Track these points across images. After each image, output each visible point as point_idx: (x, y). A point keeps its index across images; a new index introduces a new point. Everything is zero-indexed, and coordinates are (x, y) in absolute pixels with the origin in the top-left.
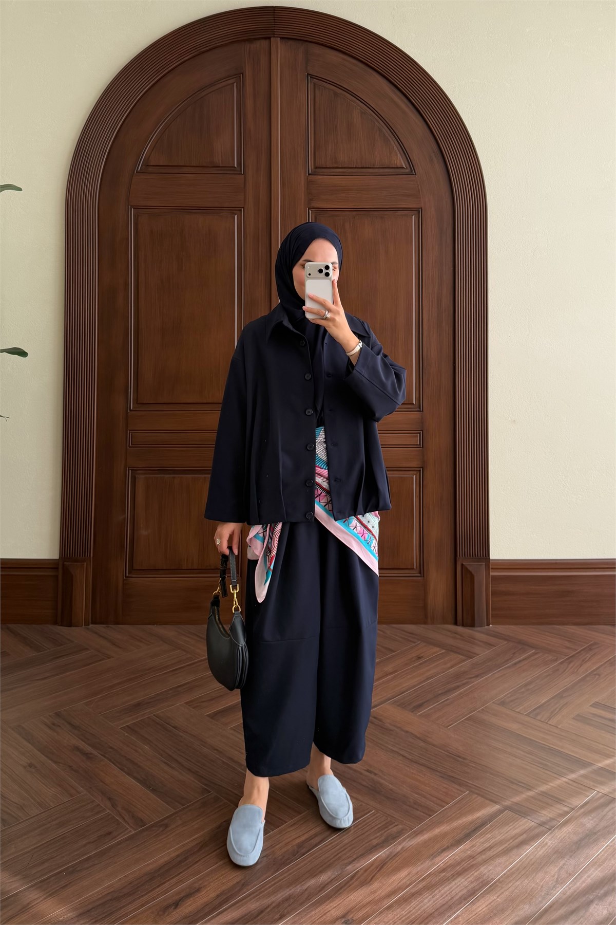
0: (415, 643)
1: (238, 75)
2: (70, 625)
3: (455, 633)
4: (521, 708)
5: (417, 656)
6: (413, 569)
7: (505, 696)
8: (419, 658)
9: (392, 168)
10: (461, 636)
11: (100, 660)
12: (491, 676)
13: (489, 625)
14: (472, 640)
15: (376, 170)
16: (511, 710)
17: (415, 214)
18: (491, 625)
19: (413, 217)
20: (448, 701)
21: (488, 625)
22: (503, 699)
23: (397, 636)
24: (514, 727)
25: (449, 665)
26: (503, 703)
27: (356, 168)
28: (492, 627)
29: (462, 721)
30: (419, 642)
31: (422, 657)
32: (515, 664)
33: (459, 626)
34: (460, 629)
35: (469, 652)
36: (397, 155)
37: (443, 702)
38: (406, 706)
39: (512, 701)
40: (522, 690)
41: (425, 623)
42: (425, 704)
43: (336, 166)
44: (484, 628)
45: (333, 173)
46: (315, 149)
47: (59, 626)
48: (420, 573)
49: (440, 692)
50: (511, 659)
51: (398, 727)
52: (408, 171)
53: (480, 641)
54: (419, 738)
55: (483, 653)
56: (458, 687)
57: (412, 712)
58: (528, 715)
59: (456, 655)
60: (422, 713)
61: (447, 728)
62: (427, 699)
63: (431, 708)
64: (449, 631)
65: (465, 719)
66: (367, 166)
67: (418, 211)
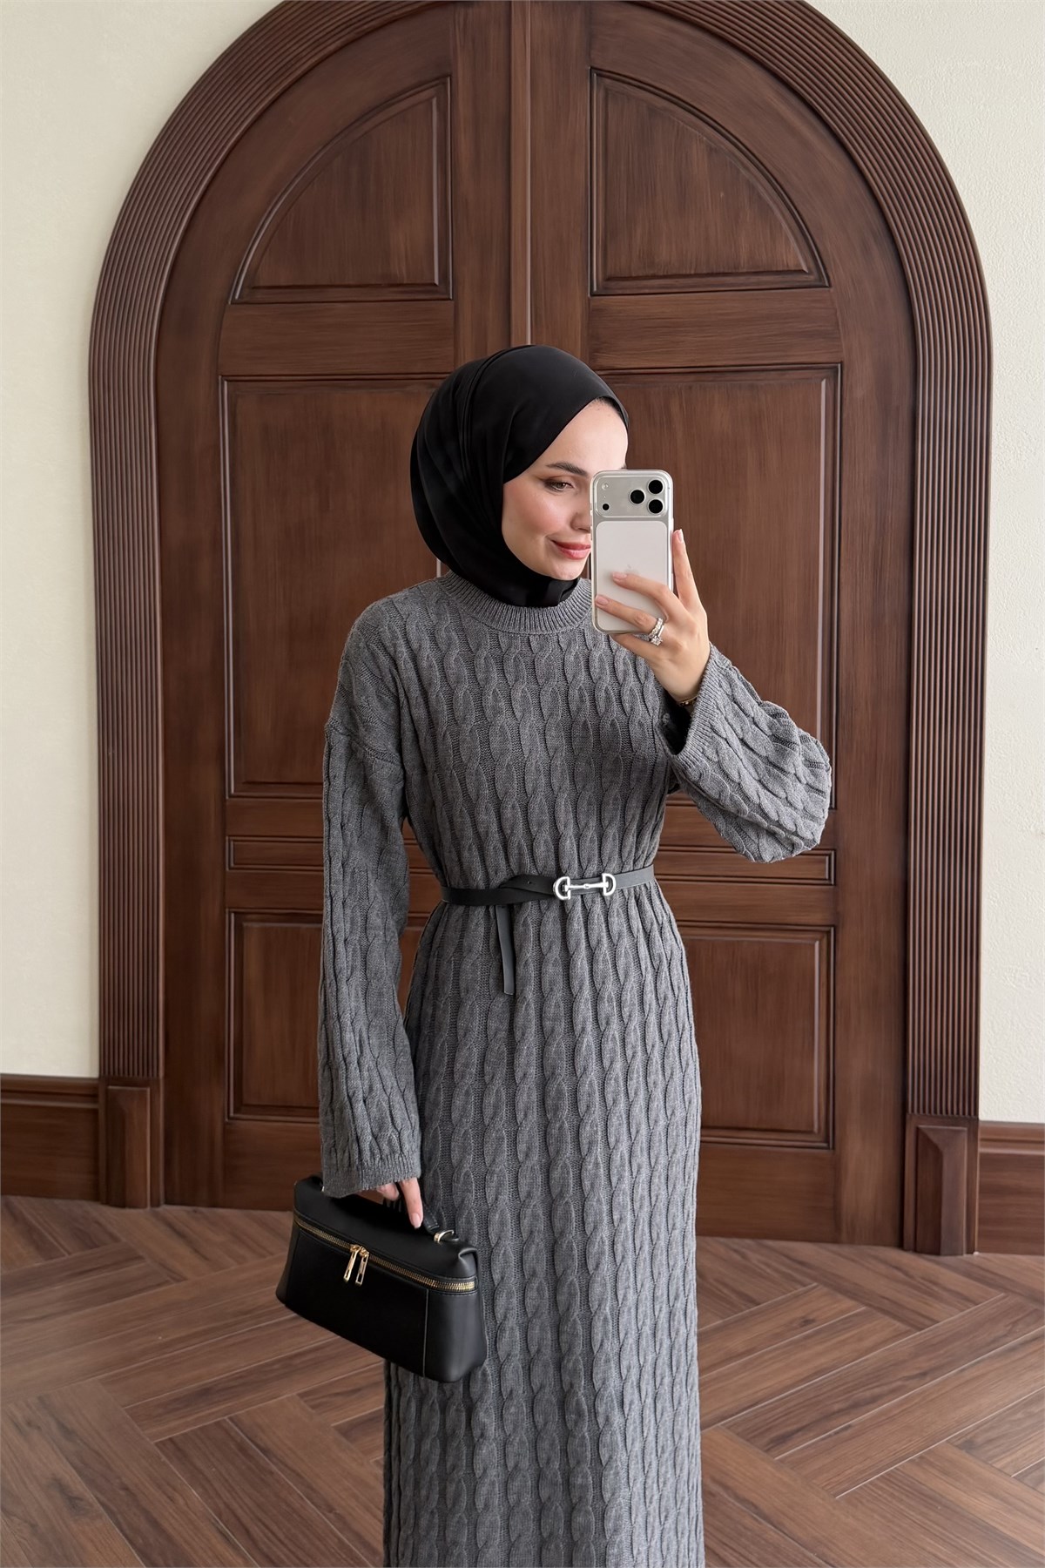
0: (805, 1286)
1: (442, 78)
2: (123, 1205)
3: (897, 1268)
4: (1009, 1459)
5: (803, 1317)
6: (811, 1132)
7: (978, 1427)
8: (806, 1322)
9: (778, 272)
10: (906, 1273)
11: (159, 1285)
12: (958, 1373)
13: (972, 1253)
14: (929, 1285)
15: (745, 279)
16: (985, 1462)
17: (824, 378)
18: (976, 1253)
19: (824, 381)
20: (849, 1431)
21: (970, 1251)
22: (968, 1437)
23: (768, 1266)
24: (982, 1506)
25: (867, 1343)
26: (969, 1445)
27: (697, 275)
28: (978, 1256)
29: (871, 1483)
30: (815, 1284)
31: (813, 1321)
32: (1013, 1349)
33: (906, 1251)
34: (907, 1258)
35: (919, 1314)
36: (788, 242)
37: (836, 1433)
38: (754, 1437)
39: (990, 1441)
40: (1019, 1415)
41: (836, 1241)
42: (800, 1433)
43: (651, 272)
44: (960, 1257)
45: (641, 288)
46: (606, 236)
47: (103, 1204)
48: (827, 1141)
49: (836, 1407)
50: (1005, 1336)
51: (726, 1488)
52: (812, 278)
53: (947, 1290)
54: (766, 1518)
55: (949, 1318)
56: (874, 1400)
57: (767, 1451)
58: (1020, 1479)
59: (888, 1320)
60: (786, 1457)
61: (835, 1496)
62: (804, 1424)
63: (808, 1446)
64: (885, 1262)
65: (877, 1478)
66: (721, 271)
67: (834, 371)
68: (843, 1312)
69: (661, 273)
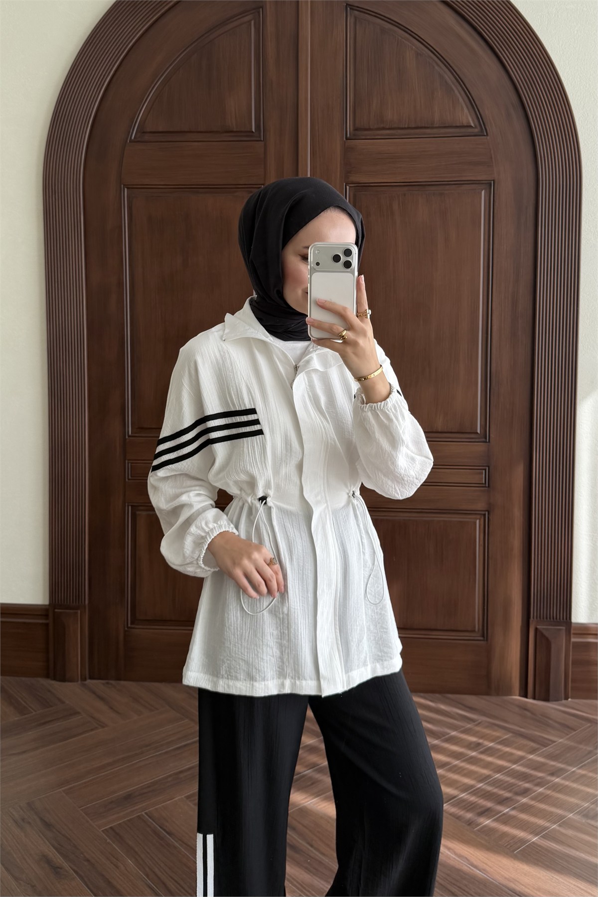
1: (257, 9)
2: (64, 680)
6: (473, 631)
9: (457, 127)
11: (92, 729)
13: (567, 700)
14: (545, 719)
15: (435, 131)
17: (485, 189)
18: (570, 699)
19: (483, 192)
27: (409, 128)
28: (570, 702)
33: (530, 699)
35: (543, 738)
36: (462, 109)
41: (488, 693)
43: (382, 126)
44: (560, 702)
45: (376, 135)
46: (355, 105)
47: (52, 679)
48: (483, 635)
52: (476, 130)
53: (556, 722)
59: (525, 741)
61: (514, 852)
66: (423, 125)
67: (490, 185)
68: (499, 738)
69: (388, 127)
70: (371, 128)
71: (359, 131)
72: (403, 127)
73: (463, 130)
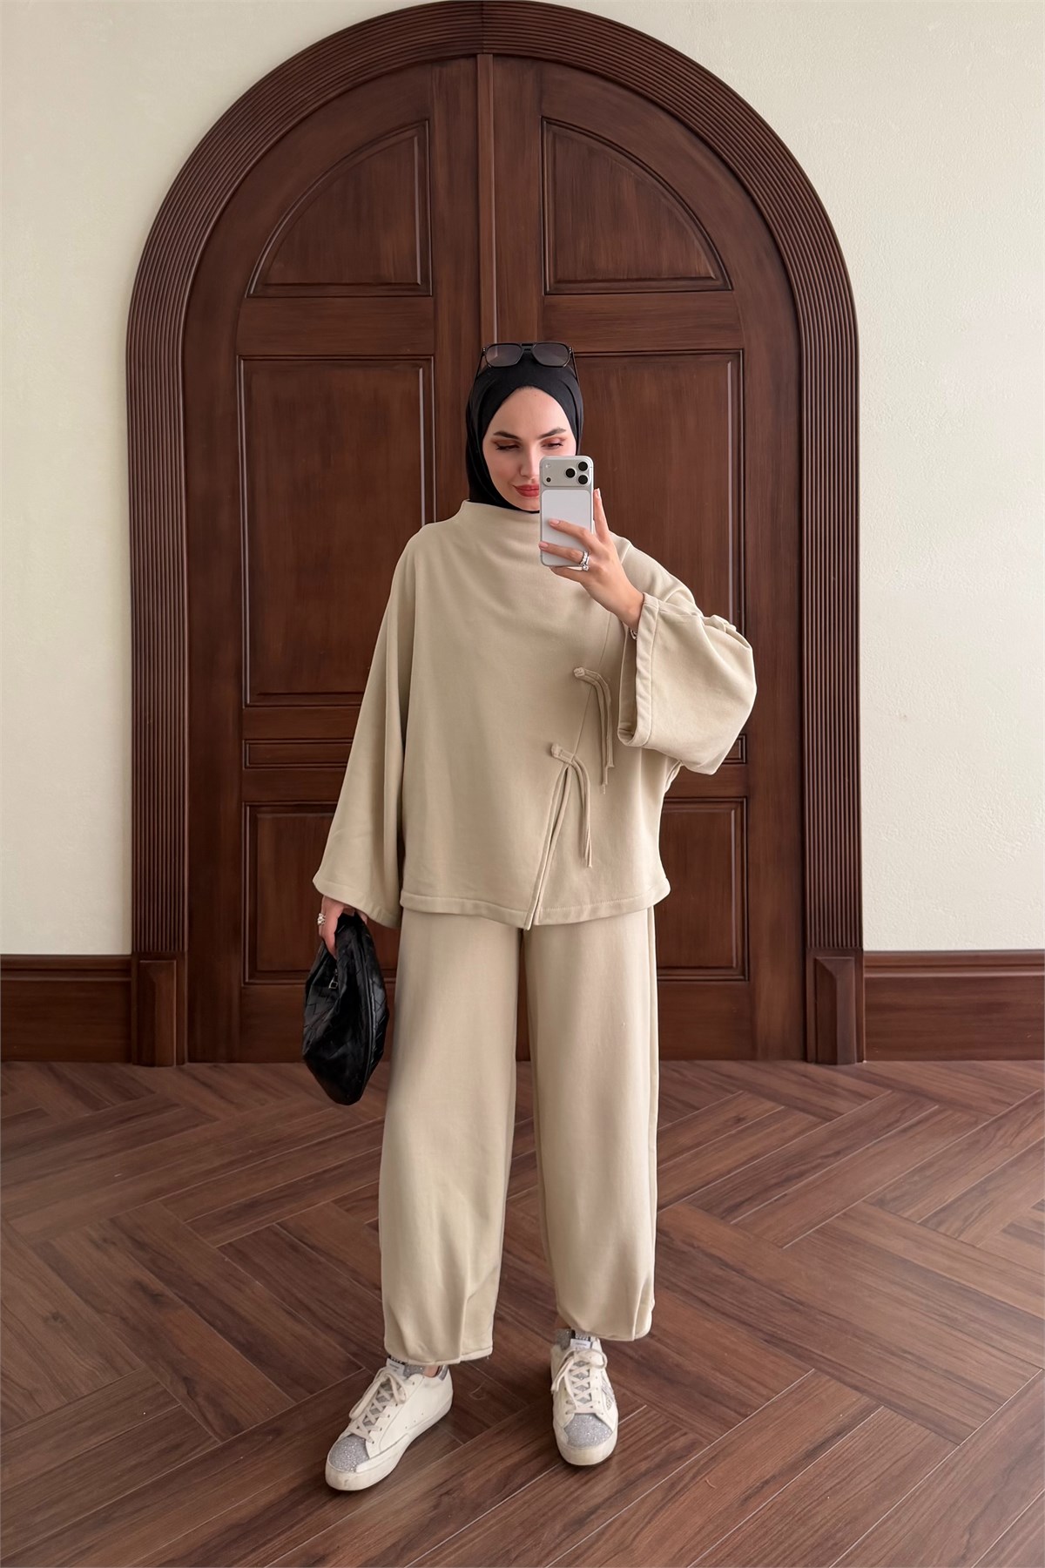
0: (733, 1093)
1: (422, 121)
2: (152, 1064)
3: (803, 1076)
4: (913, 1211)
5: (735, 1117)
6: (730, 968)
8: (739, 1120)
9: (692, 278)
10: (812, 1080)
11: (196, 1125)
13: (862, 1061)
14: (832, 1087)
15: (664, 283)
16: (894, 1214)
17: (730, 360)
19: (729, 365)
20: (787, 1198)
21: (860, 1060)
22: (880, 1196)
23: (703, 1080)
24: (897, 1245)
25: (791, 1132)
26: (881, 1203)
27: (629, 280)
28: (866, 1064)
29: (808, 1235)
30: (741, 1092)
31: (744, 1119)
32: (905, 1131)
33: (811, 1062)
34: (812, 1069)
35: (826, 1109)
36: (699, 255)
37: (775, 1201)
38: (712, 1208)
40: (915, 1178)
41: (753, 1058)
42: (746, 1203)
43: (592, 277)
44: (852, 1065)
45: (587, 289)
46: (556, 249)
47: (134, 1064)
48: (744, 975)
49: (773, 1181)
50: (897, 1121)
51: (696, 1248)
52: (719, 283)
53: (845, 1090)
54: (730, 1267)
55: (850, 1110)
56: (801, 1175)
57: (722, 1218)
58: (923, 1224)
59: (802, 1115)
60: (740, 1221)
61: (782, 1247)
62: (749, 1195)
63: (755, 1212)
64: (793, 1072)
65: (814, 1232)
66: (648, 277)
67: (737, 355)
68: (767, 1111)
69: (600, 278)
70: (579, 279)
71: (562, 284)
72: (621, 277)
73: (700, 283)
